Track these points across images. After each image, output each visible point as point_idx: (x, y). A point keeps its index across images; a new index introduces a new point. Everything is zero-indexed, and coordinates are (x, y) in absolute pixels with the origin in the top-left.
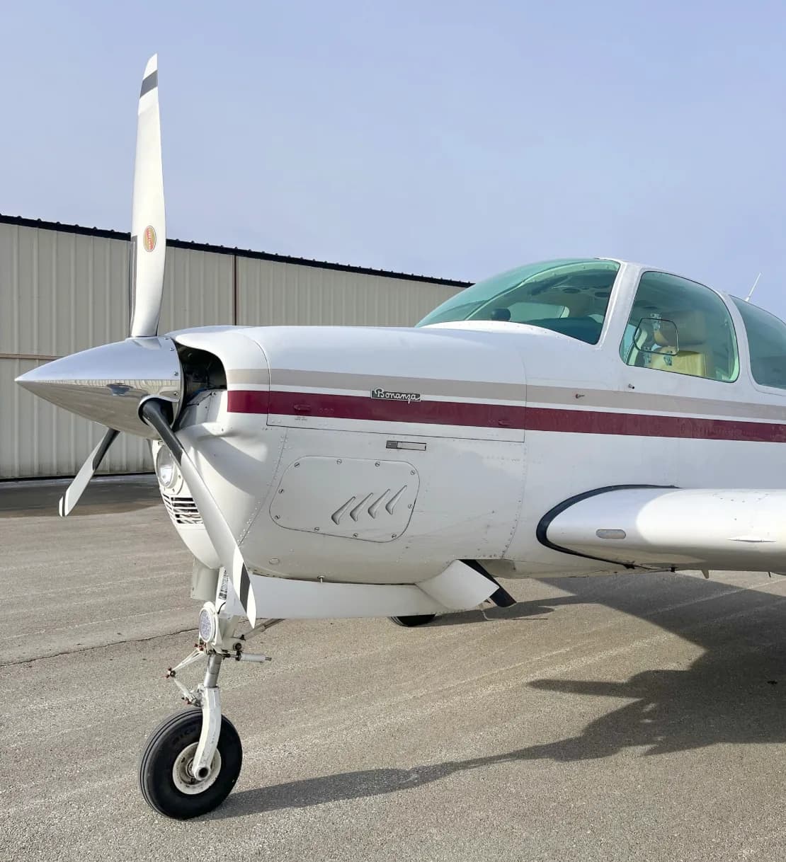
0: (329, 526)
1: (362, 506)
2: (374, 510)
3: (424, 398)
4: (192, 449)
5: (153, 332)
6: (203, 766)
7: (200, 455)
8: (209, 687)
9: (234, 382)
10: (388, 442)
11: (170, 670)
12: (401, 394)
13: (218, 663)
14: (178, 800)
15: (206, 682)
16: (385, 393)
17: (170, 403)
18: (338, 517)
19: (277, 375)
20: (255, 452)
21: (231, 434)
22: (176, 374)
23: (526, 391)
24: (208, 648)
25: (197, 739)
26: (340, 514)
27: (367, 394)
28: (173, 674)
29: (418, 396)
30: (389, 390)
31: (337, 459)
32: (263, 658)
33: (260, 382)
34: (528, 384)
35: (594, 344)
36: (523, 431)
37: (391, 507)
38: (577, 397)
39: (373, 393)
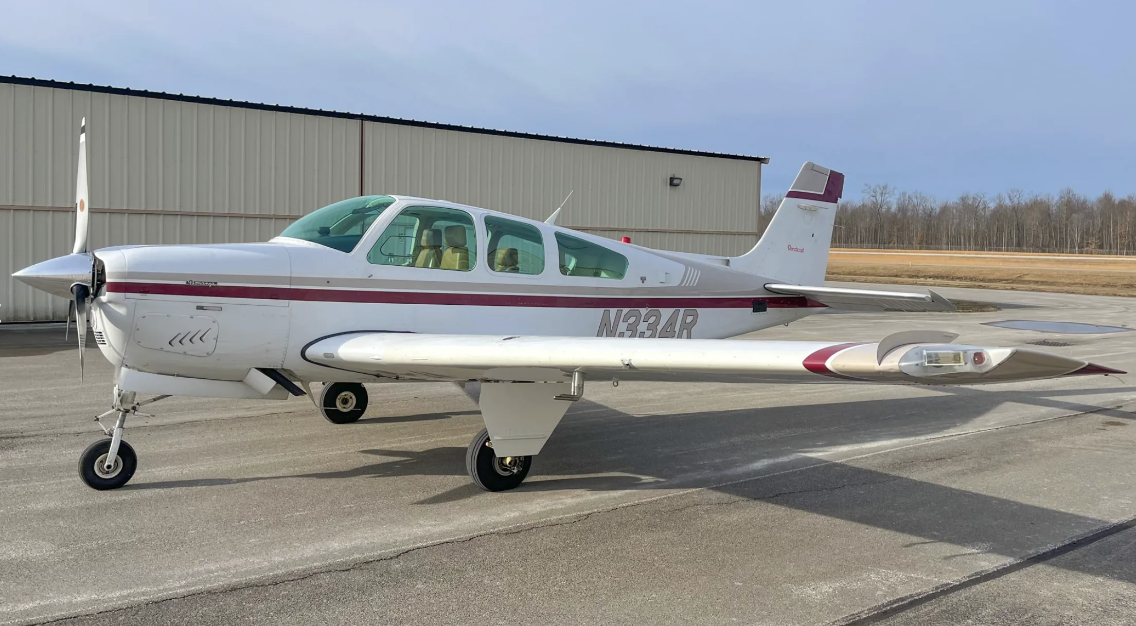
0: (169, 347)
1: (186, 338)
2: (193, 340)
3: (220, 284)
4: (98, 309)
5: (84, 251)
6: (109, 464)
7: (101, 310)
8: (118, 427)
9: (109, 278)
10: (197, 307)
11: (96, 417)
12: (205, 282)
13: (124, 416)
14: (97, 480)
15: (117, 426)
16: (195, 282)
17: (87, 287)
18: (173, 343)
19: (130, 275)
20: (122, 311)
21: (110, 302)
22: (90, 272)
23: (291, 280)
24: (116, 408)
25: (108, 452)
26: (174, 341)
27: (184, 283)
28: (98, 419)
29: (216, 283)
30: (196, 281)
31: (166, 315)
32: (149, 415)
33: (122, 278)
34: (292, 276)
35: (348, 252)
36: (288, 301)
37: (203, 338)
38: (328, 282)
39: (187, 282)
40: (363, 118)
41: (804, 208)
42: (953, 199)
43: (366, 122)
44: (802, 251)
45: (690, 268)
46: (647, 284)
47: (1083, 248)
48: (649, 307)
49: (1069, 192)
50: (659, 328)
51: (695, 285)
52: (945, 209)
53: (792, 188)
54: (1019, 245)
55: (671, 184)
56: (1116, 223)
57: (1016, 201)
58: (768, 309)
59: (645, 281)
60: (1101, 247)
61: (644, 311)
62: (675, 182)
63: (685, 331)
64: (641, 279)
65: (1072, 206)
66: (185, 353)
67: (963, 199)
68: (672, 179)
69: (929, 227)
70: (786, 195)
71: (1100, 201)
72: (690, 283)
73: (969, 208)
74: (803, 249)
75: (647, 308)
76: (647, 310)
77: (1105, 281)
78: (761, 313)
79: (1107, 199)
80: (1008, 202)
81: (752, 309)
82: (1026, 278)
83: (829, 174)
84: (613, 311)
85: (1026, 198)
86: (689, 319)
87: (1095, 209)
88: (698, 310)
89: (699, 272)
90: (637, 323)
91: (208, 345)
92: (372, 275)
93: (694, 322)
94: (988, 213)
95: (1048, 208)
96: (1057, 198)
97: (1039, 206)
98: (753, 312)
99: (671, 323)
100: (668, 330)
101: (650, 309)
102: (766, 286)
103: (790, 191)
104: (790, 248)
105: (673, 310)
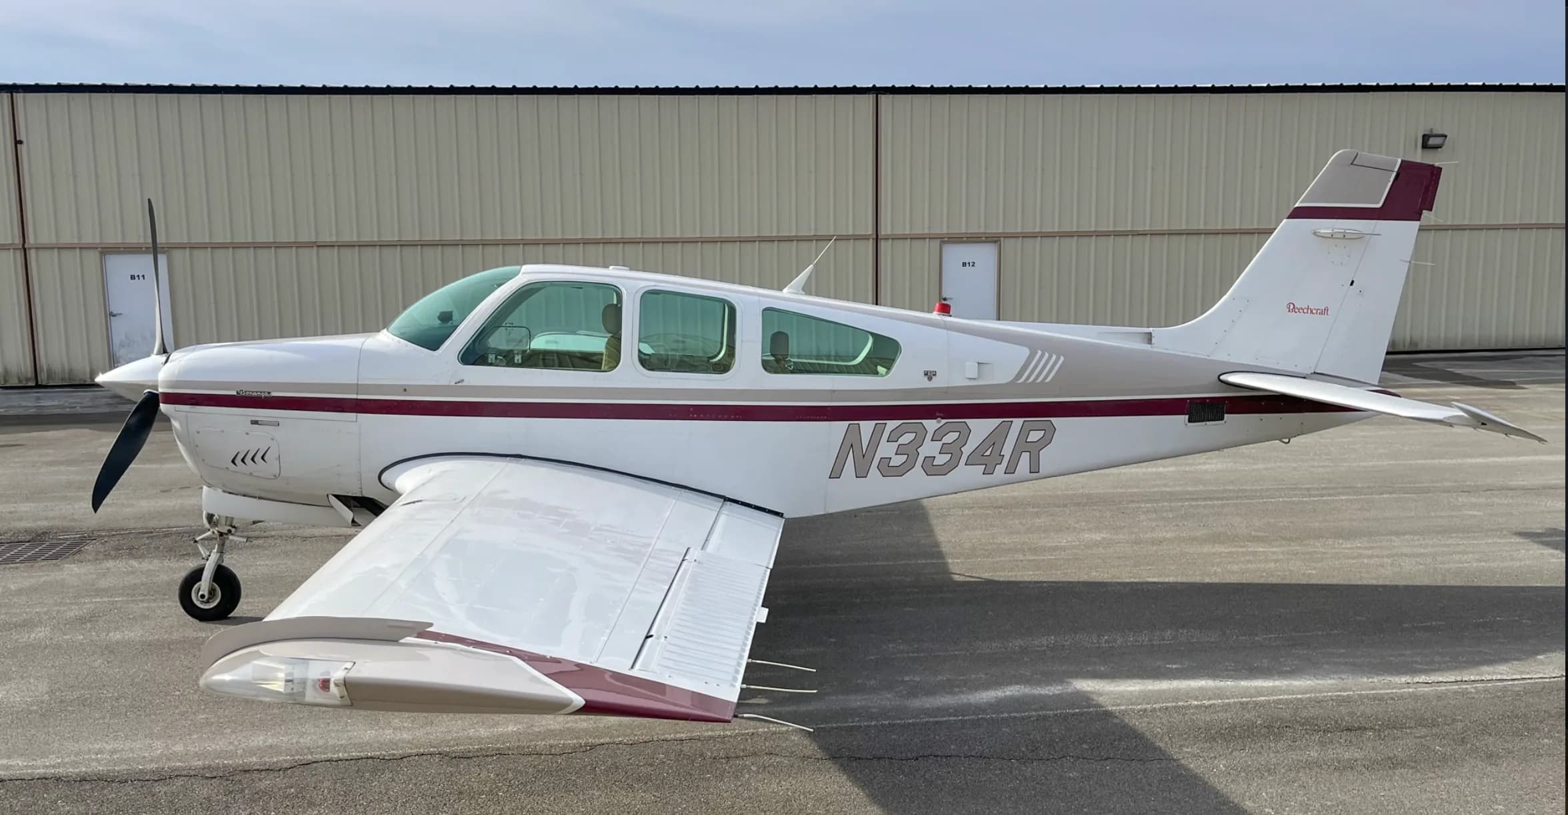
0: (233, 467)
1: (247, 457)
2: (255, 459)
3: (274, 394)
6: (203, 593)
9: (162, 387)
10: (251, 421)
12: (257, 392)
16: (246, 392)
18: (235, 462)
19: (178, 384)
21: (170, 415)
23: (357, 388)
25: (202, 580)
26: (236, 459)
27: (235, 393)
28: (196, 542)
29: (269, 393)
31: (220, 430)
33: (171, 388)
34: (360, 383)
35: (435, 350)
36: (355, 414)
37: (265, 458)
38: (405, 390)
39: (237, 392)
40: (876, 91)
41: (1330, 236)
43: (883, 96)
44: (1325, 311)
45: (1040, 353)
46: (937, 383)
48: (942, 418)
50: (967, 450)
51: (1048, 380)
53: (1301, 202)
55: (1425, 146)
58: (1226, 416)
59: (934, 378)
61: (931, 425)
62: (1433, 141)
63: (1025, 456)
64: (926, 374)
66: (251, 474)
70: (1287, 216)
72: (1038, 376)
74: (1326, 309)
75: (939, 419)
76: (939, 422)
78: (1208, 423)
81: (1187, 417)
83: (1396, 169)
84: (867, 426)
86: (1034, 436)
88: (1055, 421)
89: (1062, 359)
90: (919, 442)
91: (270, 466)
92: (463, 381)
93: (1046, 441)
98: (1189, 421)
99: (994, 441)
100: (988, 453)
101: (944, 421)
102: (1221, 377)
103: (1297, 208)
104: (1292, 308)
105: (998, 421)
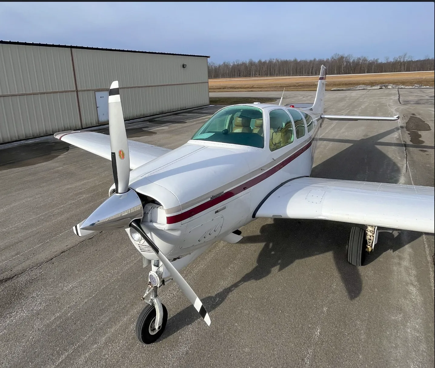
6: (159, 326)
10: (216, 211)
14: (150, 338)
16: (214, 196)
21: (169, 230)
23: (250, 175)
27: (209, 199)
29: (223, 192)
39: (211, 198)
40: (71, 47)
42: (221, 63)
43: (73, 49)
47: (255, 76)
49: (251, 60)
52: (220, 66)
54: (239, 76)
55: (183, 67)
56: (263, 68)
57: (238, 63)
60: (260, 75)
62: (185, 66)
65: (252, 64)
67: (224, 63)
68: (183, 65)
69: (216, 72)
71: (258, 62)
73: (226, 66)
77: (275, 86)
79: (260, 62)
80: (236, 64)
82: (255, 86)
85: (240, 62)
87: (258, 64)
94: (231, 67)
95: (246, 64)
96: (248, 62)
97: (244, 64)
